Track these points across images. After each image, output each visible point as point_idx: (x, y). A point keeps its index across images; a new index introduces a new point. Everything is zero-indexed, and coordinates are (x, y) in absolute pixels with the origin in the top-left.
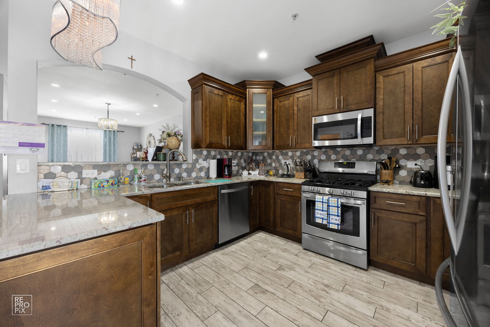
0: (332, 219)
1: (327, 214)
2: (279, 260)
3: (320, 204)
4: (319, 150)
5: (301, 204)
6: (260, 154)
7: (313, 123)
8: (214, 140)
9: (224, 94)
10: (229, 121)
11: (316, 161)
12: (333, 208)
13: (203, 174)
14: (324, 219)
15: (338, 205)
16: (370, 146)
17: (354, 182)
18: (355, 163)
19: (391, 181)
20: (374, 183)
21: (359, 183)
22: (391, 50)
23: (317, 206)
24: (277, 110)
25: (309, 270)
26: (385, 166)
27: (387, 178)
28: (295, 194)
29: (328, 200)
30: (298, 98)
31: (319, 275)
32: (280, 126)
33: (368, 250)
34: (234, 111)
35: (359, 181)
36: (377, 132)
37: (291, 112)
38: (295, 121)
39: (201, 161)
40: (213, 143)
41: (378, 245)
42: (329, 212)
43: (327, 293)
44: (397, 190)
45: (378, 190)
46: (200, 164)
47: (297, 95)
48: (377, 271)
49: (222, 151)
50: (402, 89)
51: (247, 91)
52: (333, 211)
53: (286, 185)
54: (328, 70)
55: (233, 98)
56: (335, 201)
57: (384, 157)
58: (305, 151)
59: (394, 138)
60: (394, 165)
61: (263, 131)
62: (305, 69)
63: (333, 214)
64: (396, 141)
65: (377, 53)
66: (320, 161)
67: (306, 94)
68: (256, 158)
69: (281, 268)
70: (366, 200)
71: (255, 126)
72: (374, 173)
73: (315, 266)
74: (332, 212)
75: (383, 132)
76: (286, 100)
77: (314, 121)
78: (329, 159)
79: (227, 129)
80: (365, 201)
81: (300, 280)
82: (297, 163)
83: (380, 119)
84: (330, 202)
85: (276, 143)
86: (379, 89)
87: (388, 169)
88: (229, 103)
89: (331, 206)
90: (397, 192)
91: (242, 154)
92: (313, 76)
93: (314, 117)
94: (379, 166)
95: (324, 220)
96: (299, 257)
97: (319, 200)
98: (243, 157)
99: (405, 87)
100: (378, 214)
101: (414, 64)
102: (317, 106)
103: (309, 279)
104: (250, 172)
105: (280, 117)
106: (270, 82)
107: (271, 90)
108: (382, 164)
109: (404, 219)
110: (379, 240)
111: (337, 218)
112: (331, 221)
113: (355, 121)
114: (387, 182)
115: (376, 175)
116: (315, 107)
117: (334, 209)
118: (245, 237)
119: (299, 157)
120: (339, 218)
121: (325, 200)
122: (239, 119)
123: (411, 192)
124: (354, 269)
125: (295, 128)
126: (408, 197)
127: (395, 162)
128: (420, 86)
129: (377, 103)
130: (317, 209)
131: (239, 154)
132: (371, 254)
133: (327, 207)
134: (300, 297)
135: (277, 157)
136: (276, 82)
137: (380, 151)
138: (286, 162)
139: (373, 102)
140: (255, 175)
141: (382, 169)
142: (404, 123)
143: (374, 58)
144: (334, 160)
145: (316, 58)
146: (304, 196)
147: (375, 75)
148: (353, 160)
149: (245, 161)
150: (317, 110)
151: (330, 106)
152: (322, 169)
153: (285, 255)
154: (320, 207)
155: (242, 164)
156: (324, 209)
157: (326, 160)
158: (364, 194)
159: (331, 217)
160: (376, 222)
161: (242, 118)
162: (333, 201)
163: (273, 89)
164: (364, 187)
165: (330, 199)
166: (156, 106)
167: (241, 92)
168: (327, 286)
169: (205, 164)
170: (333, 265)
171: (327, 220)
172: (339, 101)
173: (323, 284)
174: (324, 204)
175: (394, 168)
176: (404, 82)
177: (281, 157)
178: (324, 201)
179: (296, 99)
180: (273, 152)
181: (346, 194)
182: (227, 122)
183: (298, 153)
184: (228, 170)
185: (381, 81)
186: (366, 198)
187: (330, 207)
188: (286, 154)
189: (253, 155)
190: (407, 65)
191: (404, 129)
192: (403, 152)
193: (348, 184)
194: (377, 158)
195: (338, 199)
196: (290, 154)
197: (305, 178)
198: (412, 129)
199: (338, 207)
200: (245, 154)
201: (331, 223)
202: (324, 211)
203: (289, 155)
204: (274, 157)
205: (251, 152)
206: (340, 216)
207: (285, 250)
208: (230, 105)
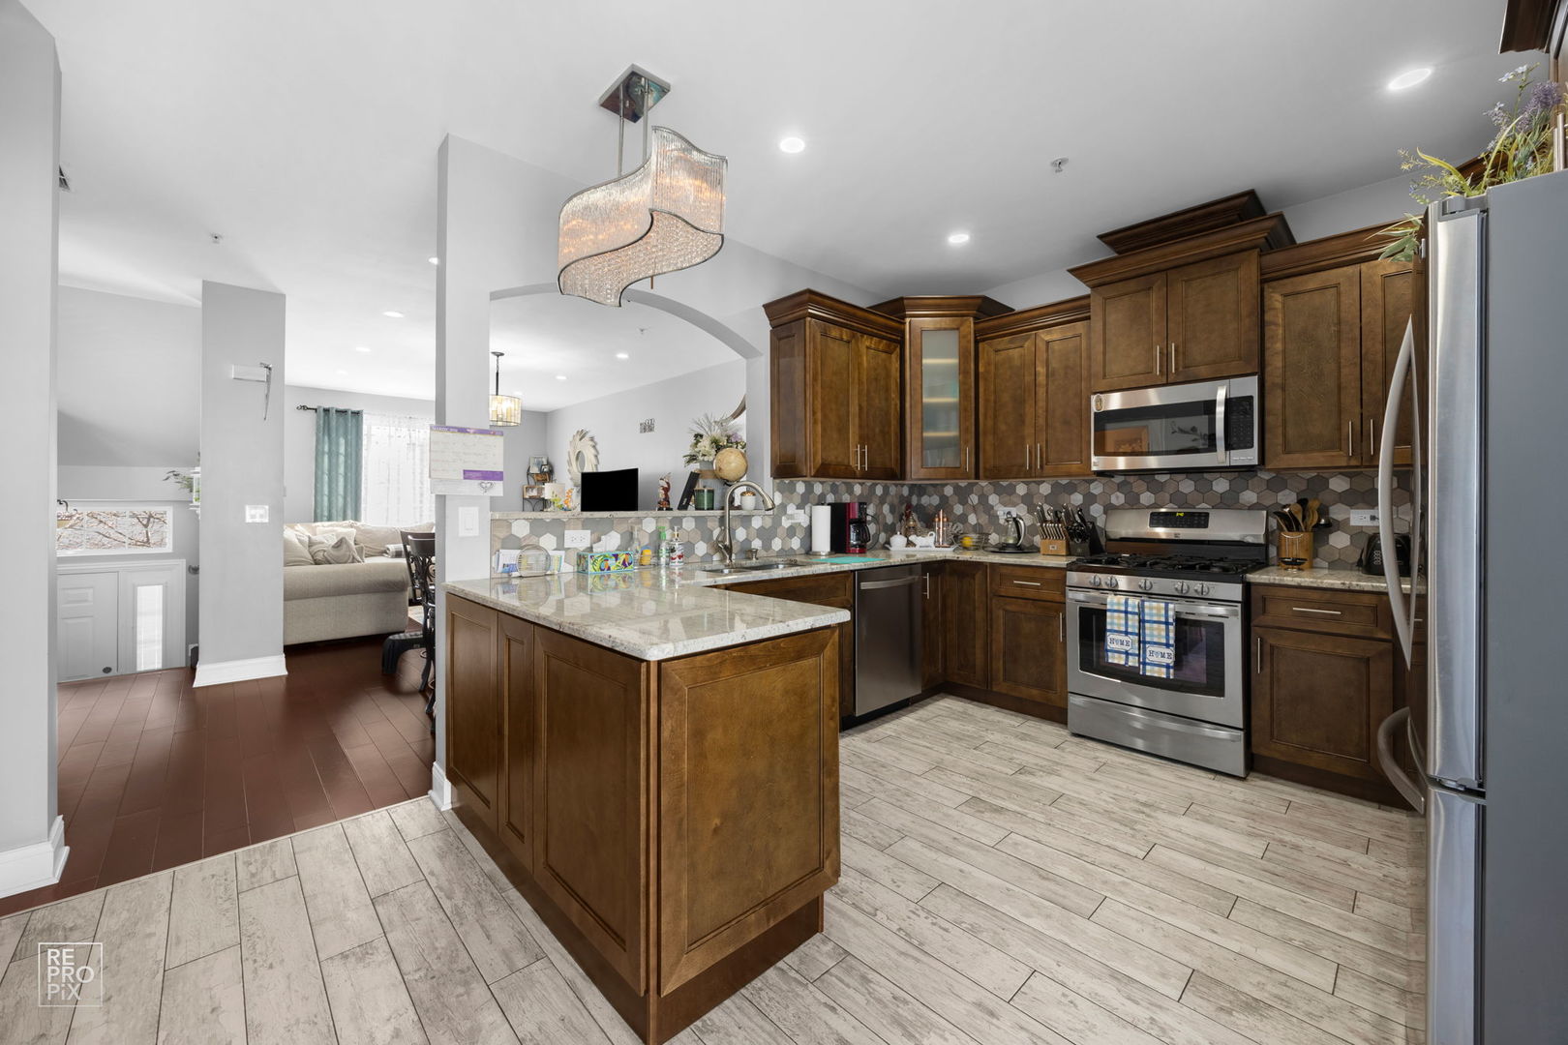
0: (1152, 653)
1: (1140, 642)
2: (1014, 755)
3: (1119, 618)
4: (1105, 480)
5: (1064, 619)
6: (931, 489)
7: (1094, 409)
8: (833, 457)
9: (853, 336)
10: (864, 404)
11: (1096, 510)
12: (1155, 625)
13: (795, 543)
14: (1131, 654)
15: (1167, 617)
16: (1249, 469)
17: (1208, 562)
18: (1207, 515)
19: (1306, 560)
20: (1262, 564)
21: (1221, 564)
22: (1305, 232)
23: (1112, 624)
24: (987, 371)
25: (1097, 776)
26: (1290, 522)
27: (1295, 553)
28: (1048, 594)
29: (1141, 607)
30: (1048, 343)
31: (1121, 784)
32: (995, 417)
33: (1247, 728)
34: (876, 379)
35: (1221, 560)
36: (1268, 436)
37: (1028, 379)
38: (1041, 404)
39: (791, 509)
40: (830, 464)
41: (1272, 716)
42: (1144, 638)
43: (1148, 816)
44: (1319, 581)
45: (1272, 581)
46: (791, 517)
47: (1045, 336)
48: (1271, 781)
49: (838, 483)
50: (1333, 328)
51: (905, 323)
52: (1155, 633)
53: (1020, 572)
54: (1134, 274)
55: (873, 346)
56: (1159, 609)
57: (1287, 498)
58: (1064, 481)
59: (1313, 451)
60: (1313, 519)
61: (947, 429)
62: (1071, 271)
63: (1155, 640)
64: (1319, 459)
65: (1266, 238)
66: (1109, 509)
67: (1070, 335)
68: (919, 500)
69: (1022, 770)
70: (1239, 605)
71: (930, 416)
72: (1262, 541)
73: (1108, 769)
74: (1152, 636)
75: (1284, 435)
76: (1013, 346)
77: (1097, 405)
78: (1133, 503)
79: (860, 427)
80: (1239, 608)
81: (1079, 793)
82: (1046, 514)
83: (1275, 402)
84: (1147, 611)
85: (984, 463)
86: (1273, 327)
87: (1298, 530)
88: (865, 358)
89: (1148, 622)
90: (1321, 585)
91: (886, 489)
92: (1093, 287)
93: (1095, 393)
94: (1273, 522)
95: (1130, 658)
96: (1063, 750)
97: (1116, 608)
98: (889, 499)
99: (1339, 323)
100: (1271, 641)
101: (1364, 266)
102: (1104, 367)
103: (1099, 792)
104: (912, 538)
105: (995, 392)
106: (969, 301)
107: (971, 319)
108: (1282, 515)
109: (1340, 651)
110: (1275, 705)
111: (1164, 650)
112: (1149, 659)
113: (1209, 407)
114: (1296, 563)
115: (1266, 546)
116: (1097, 368)
117: (1158, 629)
118: (910, 708)
119: (1047, 499)
120: (1171, 651)
121: (1134, 607)
122: (887, 399)
123: (1354, 583)
124: (1212, 776)
125: (1041, 421)
126: (1347, 597)
127: (1318, 510)
128: (1380, 323)
129: (1266, 363)
130: (1110, 631)
131: (879, 491)
132: (1254, 740)
133: (1137, 624)
134: (1083, 820)
135: (983, 498)
136: (985, 299)
137: (1277, 484)
138: (1009, 513)
139: (1256, 362)
140: (927, 546)
141: (1281, 530)
142: (1340, 413)
143: (1258, 250)
144: (1148, 507)
145: (1098, 240)
146: (1071, 599)
147: (1262, 291)
148: (1203, 507)
149: (892, 511)
150: (1104, 376)
151: (1141, 368)
152: (1115, 530)
153: (1028, 745)
154: (1119, 625)
155: (885, 517)
156: (1130, 630)
157: (1127, 506)
158: (1235, 591)
159: (1150, 648)
160: (1267, 658)
161: (893, 396)
162: (1154, 609)
163: (975, 318)
164: (1236, 573)
165: (1146, 604)
166: (623, 356)
167: (891, 328)
168: (1144, 804)
169: (801, 518)
170: (1155, 767)
171: (1139, 655)
172: (1165, 356)
173: (1137, 801)
174: (1130, 616)
175: (1314, 527)
176: (1339, 310)
177: (993, 499)
178: (1130, 609)
179: (1041, 346)
180: (971, 485)
181: (1187, 592)
182: (861, 408)
183: (1045, 489)
184: (858, 534)
185: (1279, 305)
186: (1240, 600)
187: (1147, 625)
188: (1011, 491)
189: (911, 493)
190: (1345, 269)
191: (1340, 429)
192: (1339, 484)
193: (1192, 567)
194: (1267, 503)
195: (1167, 605)
196: (1021, 489)
197: (1069, 553)
198: (1359, 428)
199: (1167, 623)
200: (893, 490)
201: (1149, 664)
202: (1131, 633)
203: (1017, 492)
204: (974, 499)
205: (907, 485)
206: (1172, 646)
207: (1024, 737)
208: (865, 364)
